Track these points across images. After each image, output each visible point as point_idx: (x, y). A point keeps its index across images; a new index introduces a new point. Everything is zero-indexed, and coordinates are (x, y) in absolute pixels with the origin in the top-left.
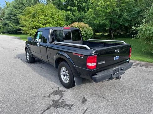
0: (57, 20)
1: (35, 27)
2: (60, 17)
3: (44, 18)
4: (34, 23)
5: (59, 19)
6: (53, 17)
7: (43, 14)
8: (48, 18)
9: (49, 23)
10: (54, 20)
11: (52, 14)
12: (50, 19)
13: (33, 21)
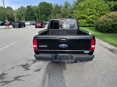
0: (101, 11)
1: (81, 18)
2: (104, 8)
3: (89, 11)
4: (81, 15)
5: (103, 10)
6: (98, 8)
7: (89, 7)
8: (93, 10)
9: (93, 14)
10: (98, 11)
11: (97, 6)
12: (95, 10)
13: (81, 13)
